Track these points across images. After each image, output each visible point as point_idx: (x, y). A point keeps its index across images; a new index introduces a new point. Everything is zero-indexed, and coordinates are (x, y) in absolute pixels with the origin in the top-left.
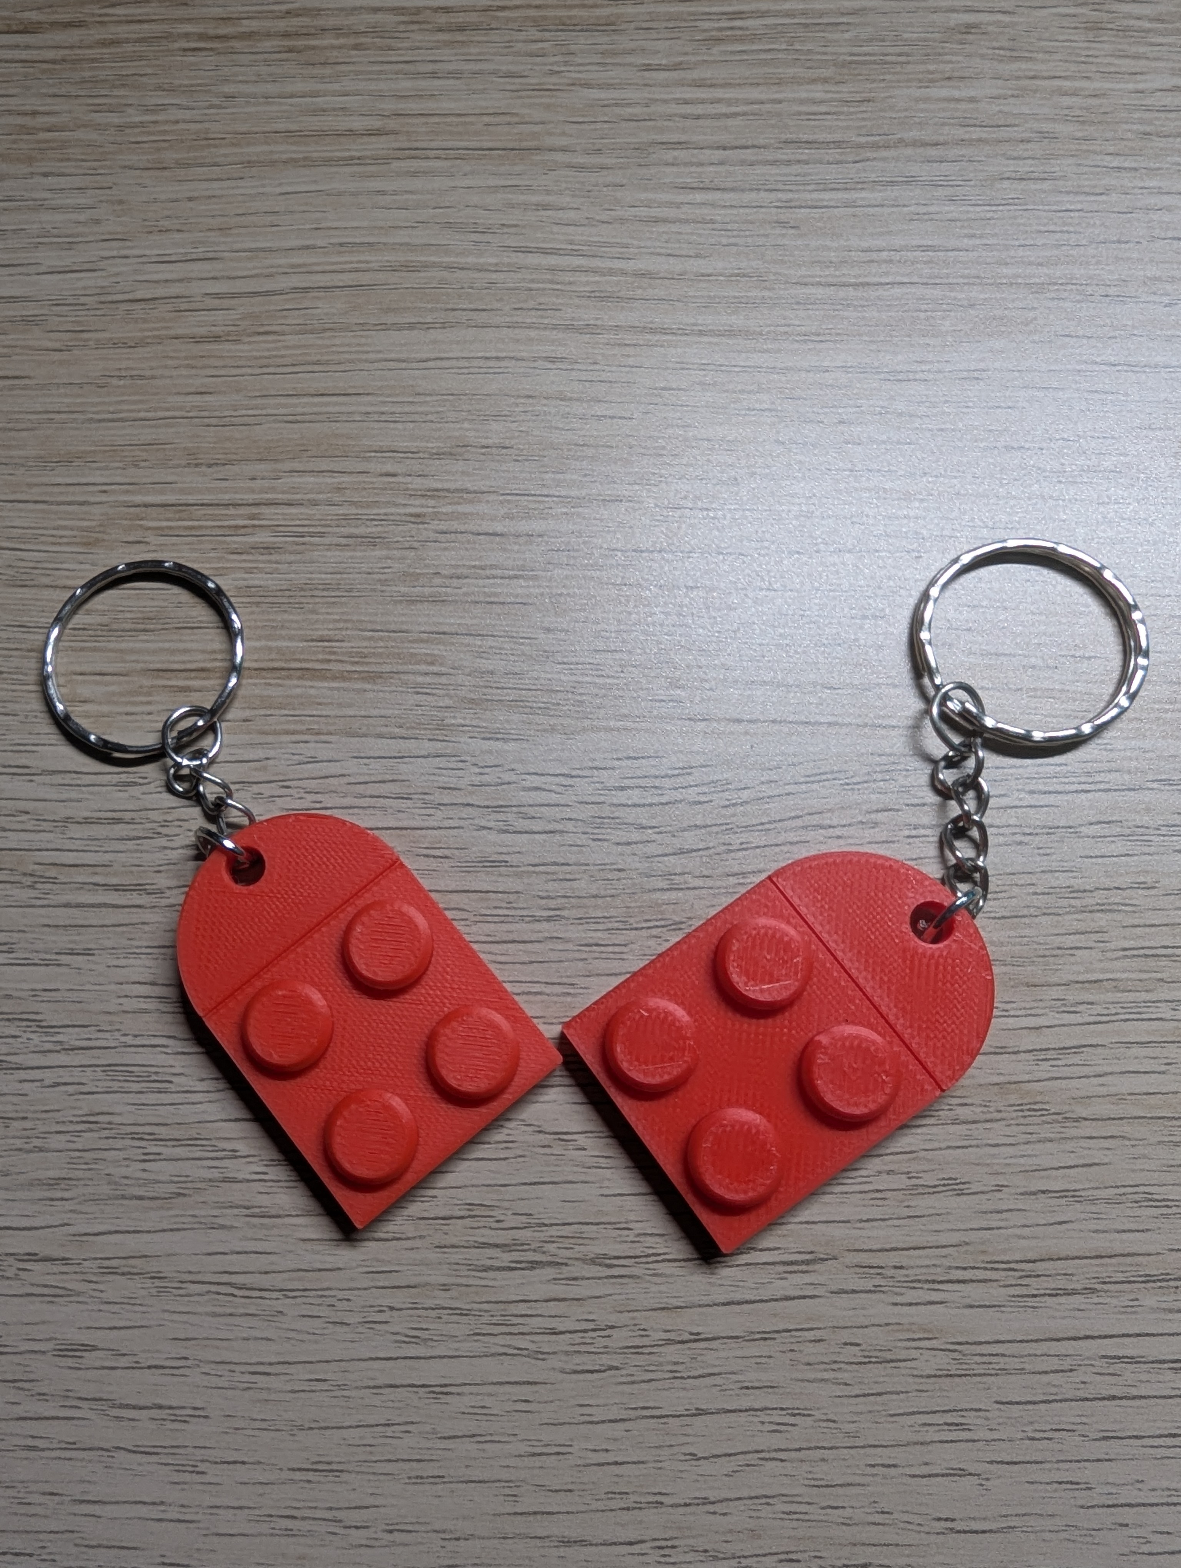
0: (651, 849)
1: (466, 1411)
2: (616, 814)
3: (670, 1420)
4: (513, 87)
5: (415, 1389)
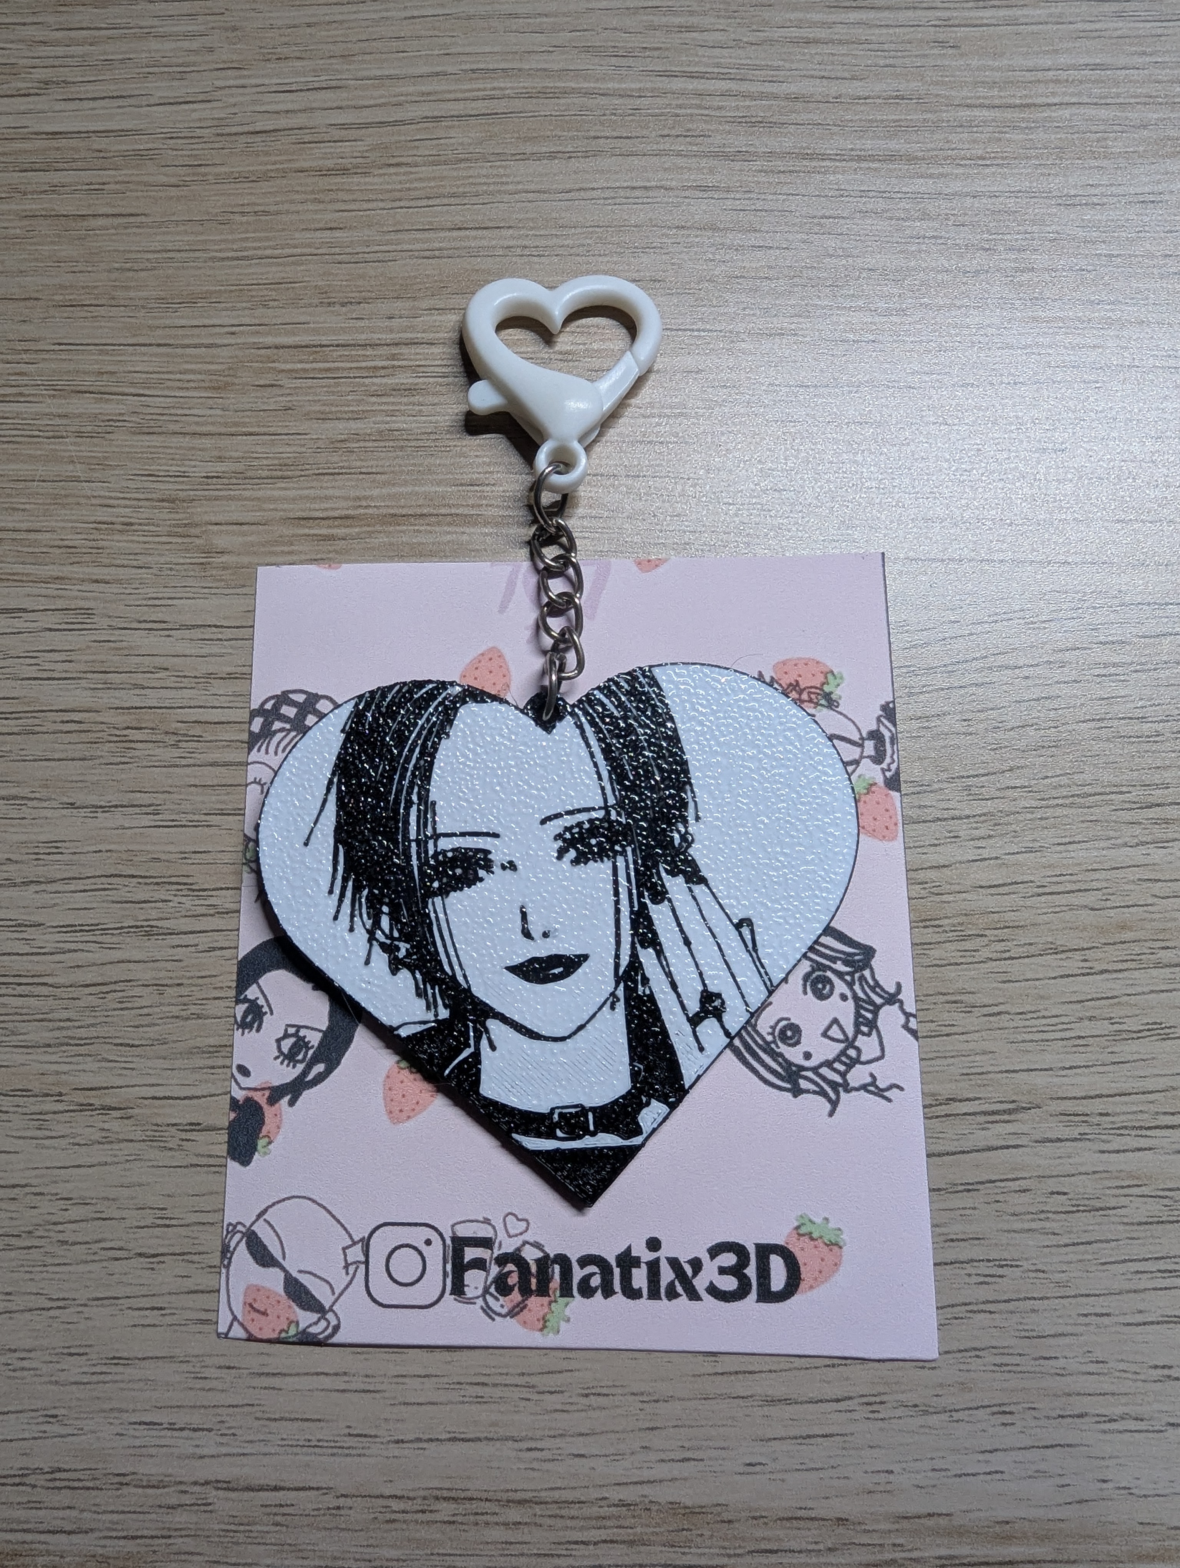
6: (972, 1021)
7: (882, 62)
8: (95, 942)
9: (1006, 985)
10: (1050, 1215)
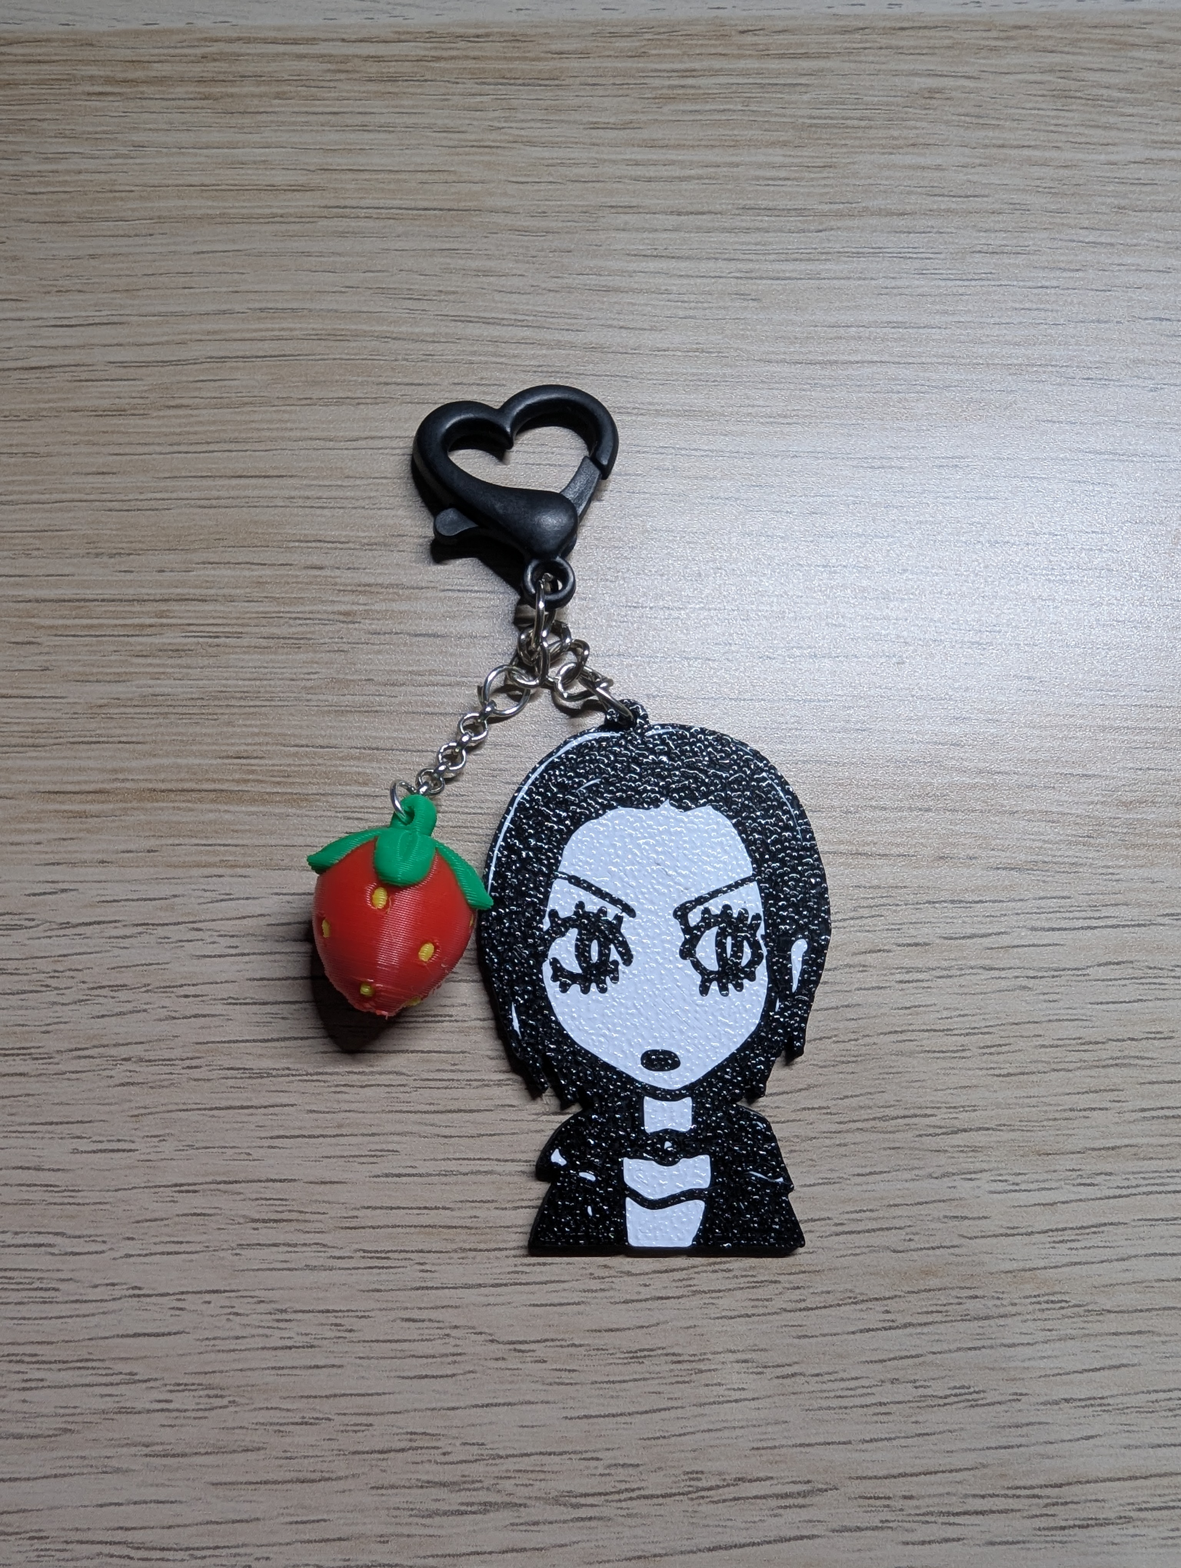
4: (450, 143)
6: (763, 1385)
7: (681, 314)
9: (801, 1341)
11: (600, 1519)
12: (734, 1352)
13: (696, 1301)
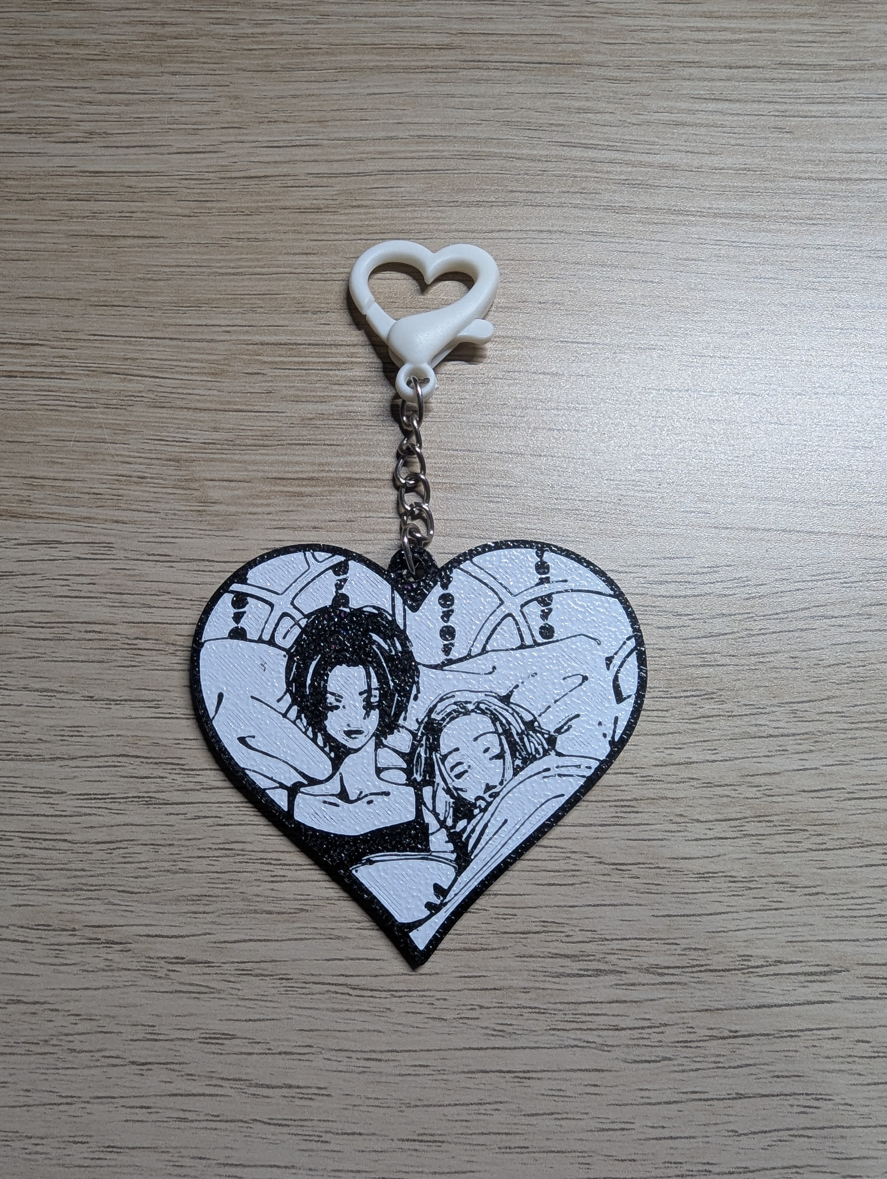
0: (687, 632)
1: (545, 1093)
2: (657, 604)
3: (715, 1102)
4: (558, 14)
5: (503, 1074)
6: (795, 899)
7: (733, 142)
8: (106, 808)
9: (823, 871)
10: (856, 1059)
11: (679, 983)
12: (774, 876)
13: (746, 841)
